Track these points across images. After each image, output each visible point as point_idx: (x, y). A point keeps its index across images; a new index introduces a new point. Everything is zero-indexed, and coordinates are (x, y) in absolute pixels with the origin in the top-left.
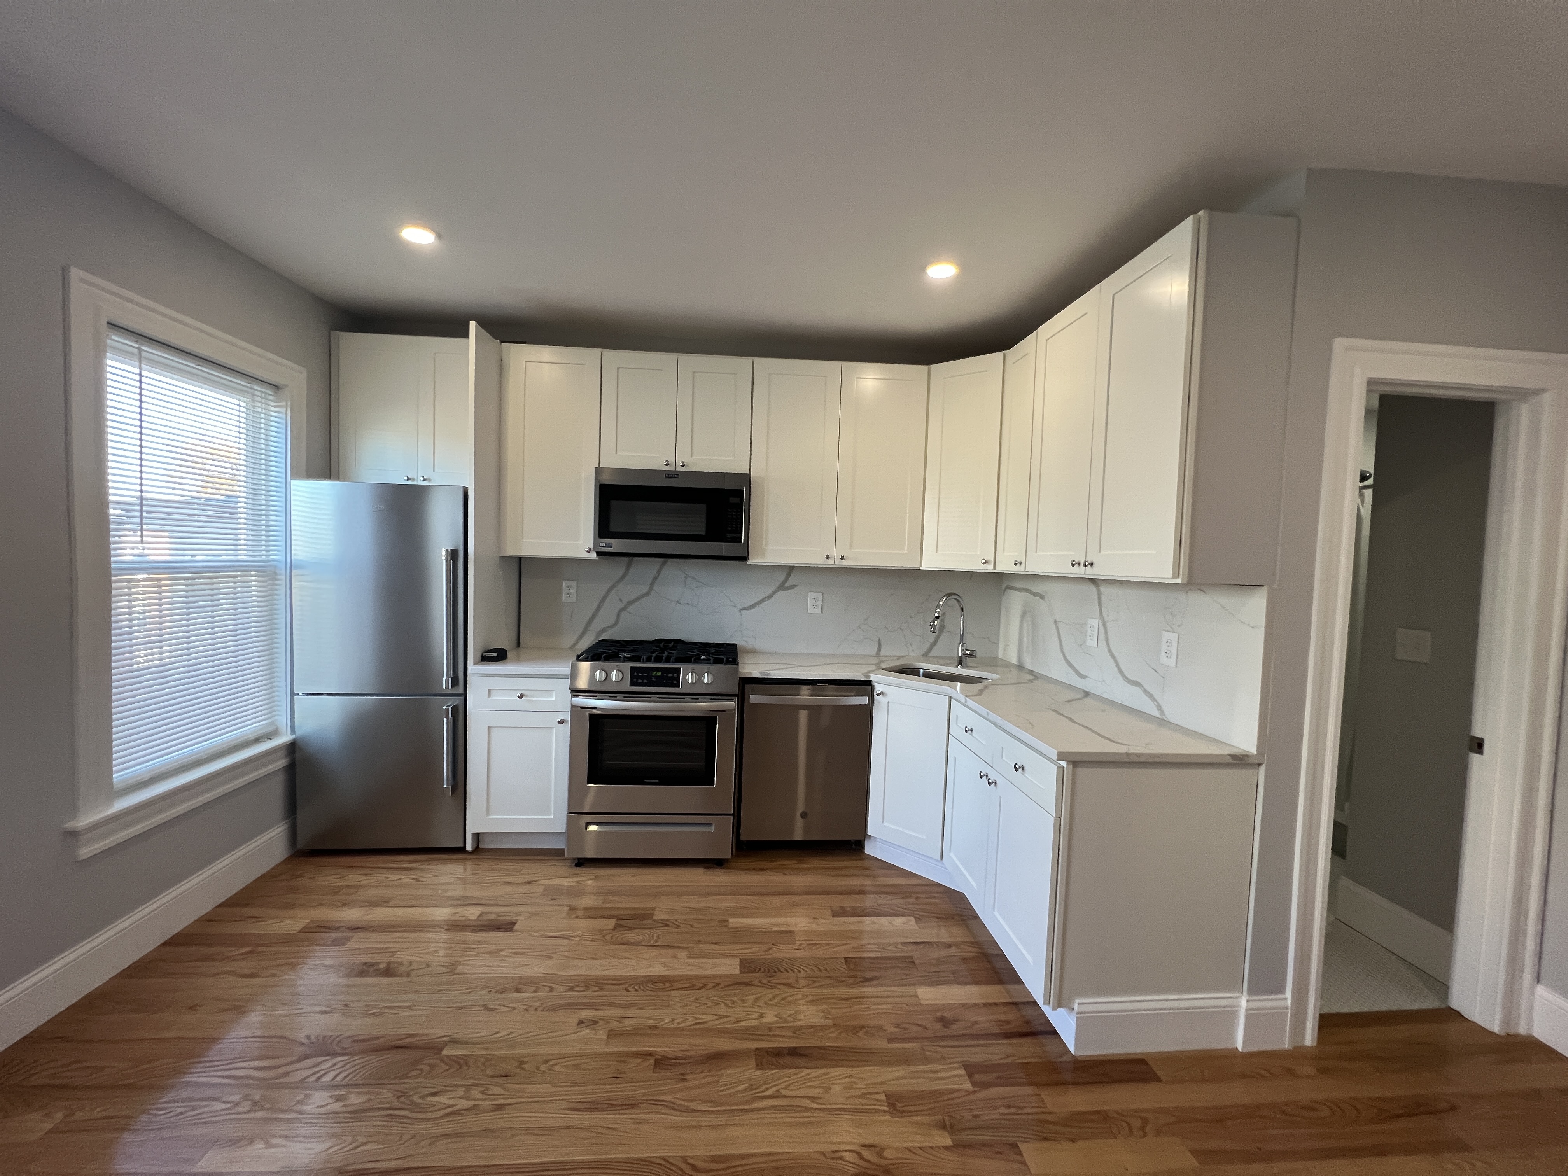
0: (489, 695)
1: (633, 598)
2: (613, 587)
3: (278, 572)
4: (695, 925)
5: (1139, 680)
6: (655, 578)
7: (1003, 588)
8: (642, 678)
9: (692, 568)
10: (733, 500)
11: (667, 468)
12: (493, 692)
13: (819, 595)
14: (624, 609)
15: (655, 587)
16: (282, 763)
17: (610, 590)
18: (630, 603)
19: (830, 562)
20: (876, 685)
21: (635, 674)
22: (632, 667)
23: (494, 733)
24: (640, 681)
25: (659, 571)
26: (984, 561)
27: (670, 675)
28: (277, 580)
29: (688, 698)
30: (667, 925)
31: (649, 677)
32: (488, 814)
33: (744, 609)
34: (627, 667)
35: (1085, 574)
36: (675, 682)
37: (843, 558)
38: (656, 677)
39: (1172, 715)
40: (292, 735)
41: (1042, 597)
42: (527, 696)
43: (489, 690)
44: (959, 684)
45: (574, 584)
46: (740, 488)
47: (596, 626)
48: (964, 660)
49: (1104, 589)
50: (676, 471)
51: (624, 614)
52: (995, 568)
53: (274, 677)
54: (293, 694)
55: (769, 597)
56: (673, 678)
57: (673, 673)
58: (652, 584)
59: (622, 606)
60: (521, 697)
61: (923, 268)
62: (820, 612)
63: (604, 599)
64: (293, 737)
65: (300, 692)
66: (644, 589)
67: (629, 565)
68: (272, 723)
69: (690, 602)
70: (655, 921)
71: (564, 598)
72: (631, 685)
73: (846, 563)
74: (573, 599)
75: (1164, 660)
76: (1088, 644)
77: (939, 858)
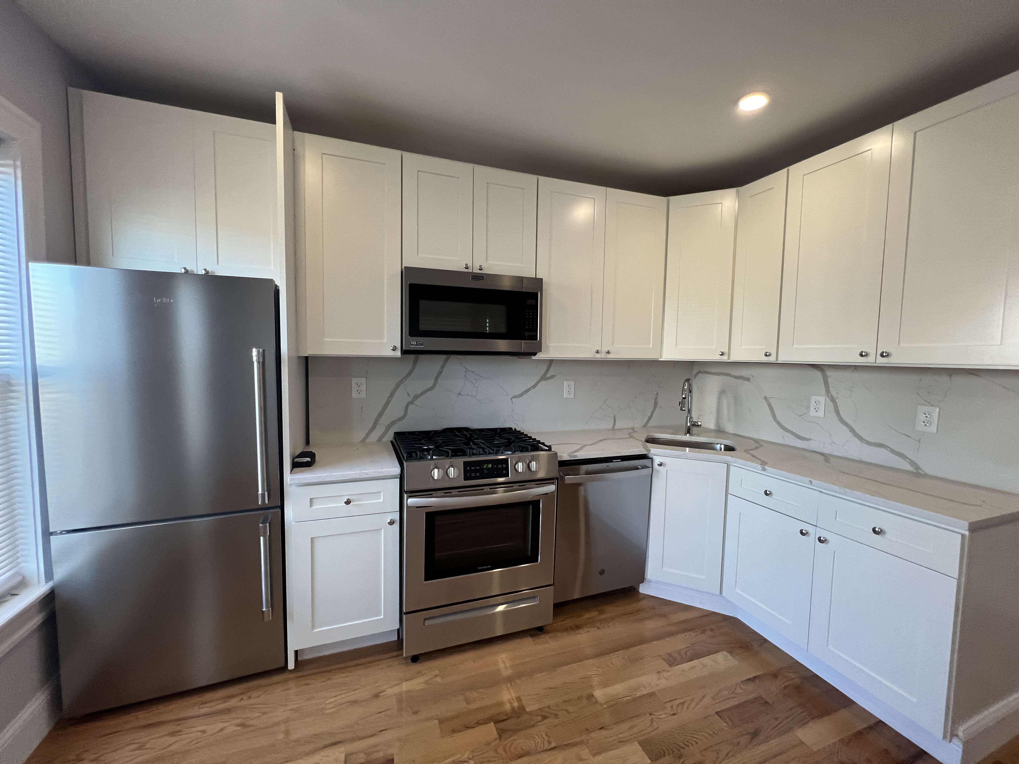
0: (311, 505)
1: (419, 392)
2: (402, 381)
3: (13, 382)
4: (571, 709)
5: (882, 442)
6: (440, 373)
7: (695, 372)
8: (475, 471)
9: (473, 363)
10: (530, 302)
11: (466, 270)
12: (315, 501)
13: (572, 383)
14: (411, 403)
15: (439, 381)
16: (37, 620)
17: (398, 386)
18: (416, 397)
19: (598, 356)
20: (654, 457)
21: (468, 468)
22: (464, 462)
23: (318, 543)
24: (473, 475)
25: (443, 367)
26: (721, 353)
27: (500, 466)
28: (12, 391)
29: (516, 486)
30: (545, 717)
31: (482, 470)
32: (313, 627)
33: (515, 397)
34: (460, 461)
35: (875, 362)
36: (504, 472)
37: (608, 352)
38: (488, 469)
39: (927, 468)
40: (47, 582)
41: (748, 379)
42: (354, 501)
43: (311, 500)
44: (687, 448)
45: (363, 381)
46: (536, 292)
47: (385, 420)
48: (691, 428)
49: (829, 373)
50: (473, 273)
51: (410, 407)
52: (729, 358)
53: (16, 516)
54: (47, 534)
55: (534, 387)
56: (503, 469)
57: (502, 464)
58: (437, 379)
59: (410, 399)
60: (348, 502)
61: (735, 102)
62: (573, 397)
63: (392, 395)
64: (50, 584)
65: (58, 530)
66: (430, 384)
67: (416, 361)
68: (17, 573)
69: (470, 394)
70: (530, 713)
71: (354, 395)
72: (464, 480)
73: (611, 356)
74: (363, 395)
75: (920, 427)
76: (811, 415)
77: (718, 592)
